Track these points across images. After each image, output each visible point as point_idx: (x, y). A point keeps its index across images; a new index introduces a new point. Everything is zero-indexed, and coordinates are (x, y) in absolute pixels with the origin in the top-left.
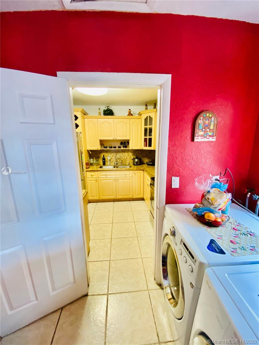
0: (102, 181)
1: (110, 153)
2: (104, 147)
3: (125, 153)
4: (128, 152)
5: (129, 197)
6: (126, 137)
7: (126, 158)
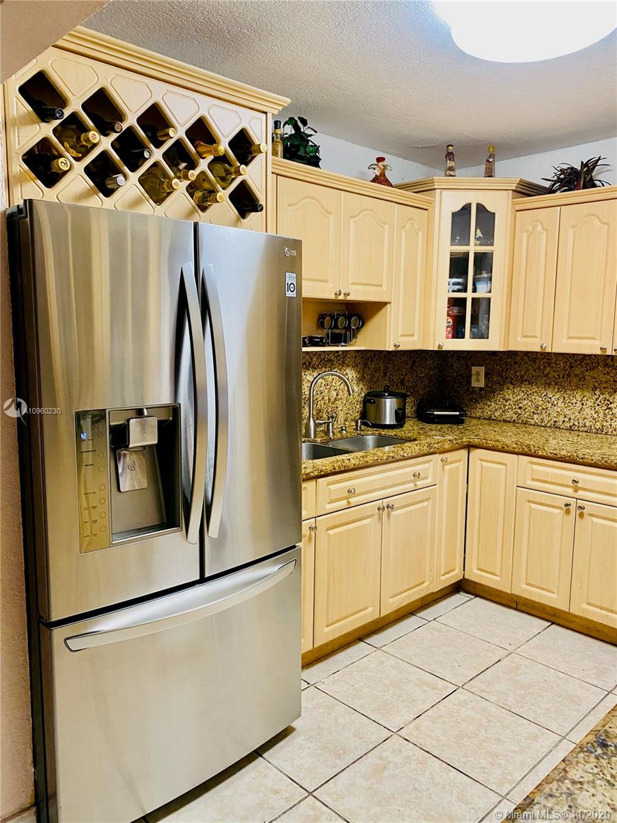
3: (331, 369)
5: (422, 590)
6: (379, 288)
7: (334, 393)
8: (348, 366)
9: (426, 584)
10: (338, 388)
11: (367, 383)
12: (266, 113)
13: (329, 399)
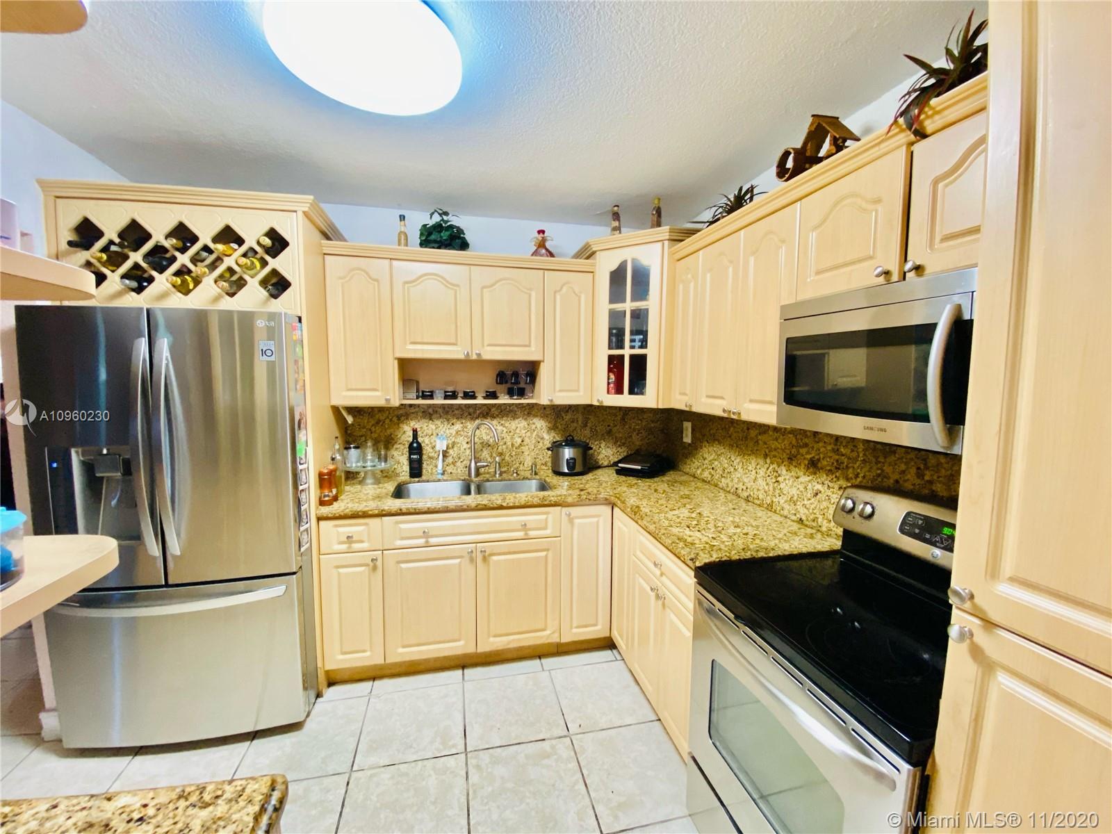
0: (403, 566)
1: (448, 420)
2: (418, 391)
3: (514, 418)
4: (529, 414)
5: (542, 637)
6: (527, 349)
7: (519, 441)
8: (535, 416)
9: (548, 632)
10: (524, 435)
11: (561, 432)
12: (296, 211)
13: (513, 445)
